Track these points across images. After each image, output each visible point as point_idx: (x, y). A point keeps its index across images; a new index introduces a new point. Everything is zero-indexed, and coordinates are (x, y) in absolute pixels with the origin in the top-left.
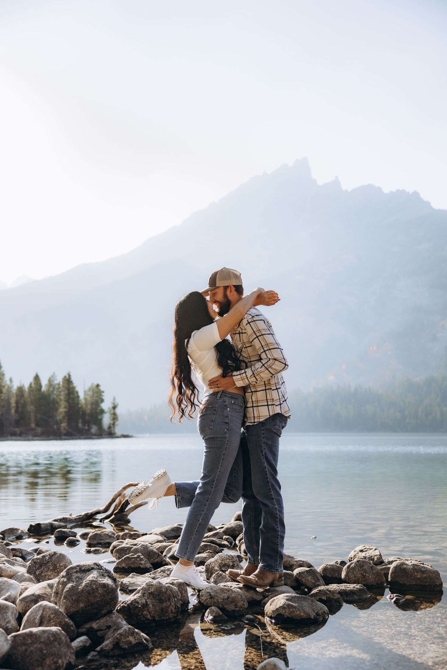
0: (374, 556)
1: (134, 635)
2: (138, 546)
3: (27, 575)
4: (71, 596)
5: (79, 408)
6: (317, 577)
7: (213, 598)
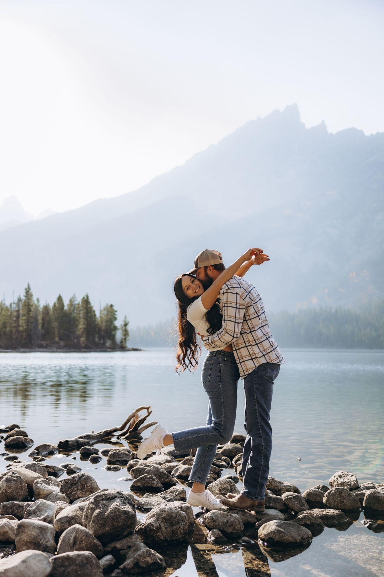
0: (351, 482)
1: (150, 556)
2: (151, 467)
3: (60, 494)
4: (98, 520)
5: (96, 325)
6: (302, 502)
7: (215, 522)
